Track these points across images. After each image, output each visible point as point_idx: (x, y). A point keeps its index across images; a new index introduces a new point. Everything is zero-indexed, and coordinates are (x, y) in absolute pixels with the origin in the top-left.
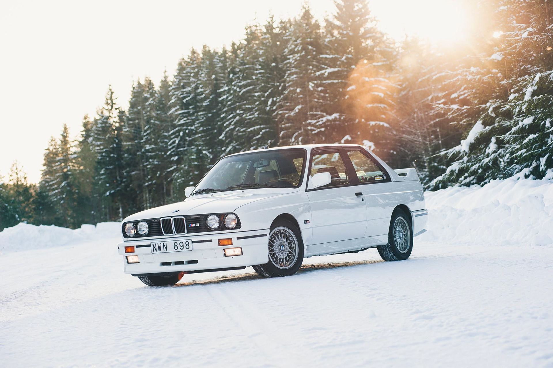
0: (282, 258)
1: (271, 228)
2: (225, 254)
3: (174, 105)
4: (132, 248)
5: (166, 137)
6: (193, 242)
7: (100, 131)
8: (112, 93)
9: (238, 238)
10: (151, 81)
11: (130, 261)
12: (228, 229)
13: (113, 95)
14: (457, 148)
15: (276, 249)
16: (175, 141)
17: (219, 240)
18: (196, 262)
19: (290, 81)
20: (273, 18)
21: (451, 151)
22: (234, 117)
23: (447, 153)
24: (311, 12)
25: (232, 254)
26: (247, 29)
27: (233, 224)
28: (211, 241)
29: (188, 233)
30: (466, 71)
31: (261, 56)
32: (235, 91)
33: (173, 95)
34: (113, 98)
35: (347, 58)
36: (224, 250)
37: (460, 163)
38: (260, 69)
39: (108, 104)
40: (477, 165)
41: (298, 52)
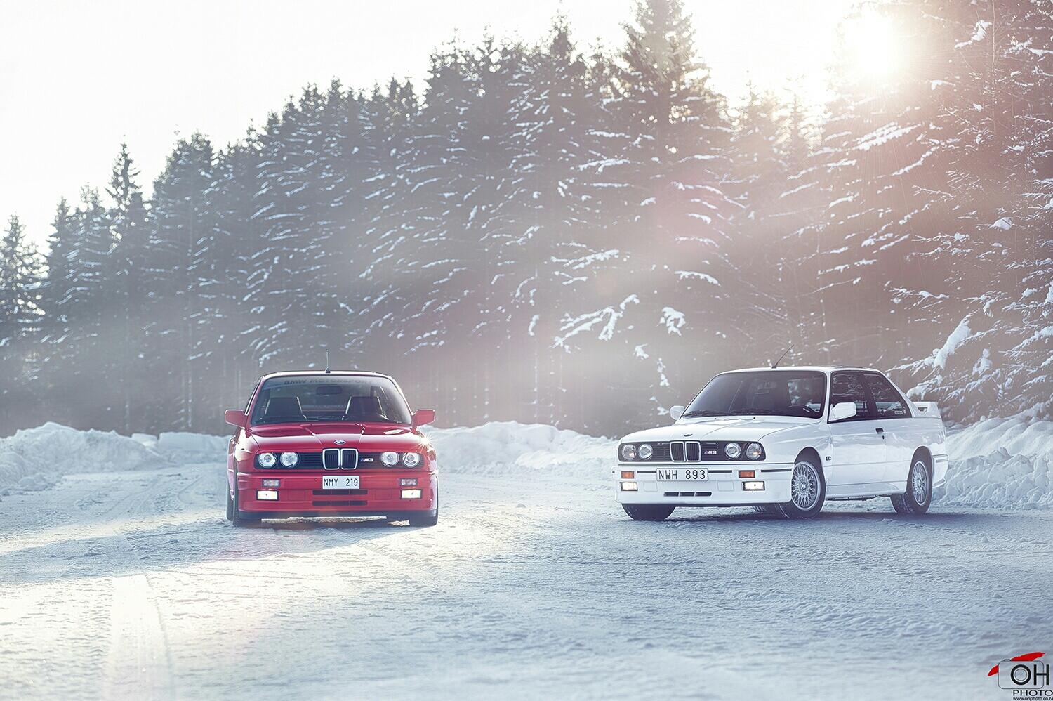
0: (802, 497)
1: (796, 463)
2: (744, 487)
3: (264, 200)
4: (631, 473)
5: (243, 265)
6: (710, 472)
7: (97, 239)
8: (128, 162)
9: (762, 471)
10: (208, 142)
11: (624, 488)
12: (750, 459)
13: (131, 166)
14: (927, 361)
15: (797, 486)
16: (263, 274)
17: (739, 471)
18: (709, 494)
19: (519, 175)
20: (492, 43)
21: (917, 365)
22: (394, 237)
23: (911, 367)
24: (571, 39)
25: (753, 488)
26: (434, 60)
27: (756, 454)
28: (731, 471)
29: (702, 460)
30: (947, 238)
31: (461, 119)
32: (401, 183)
33: (264, 179)
34: (130, 173)
35: (644, 141)
36: (744, 483)
37: (931, 386)
38: (458, 145)
39: (116, 184)
40: (959, 391)
41: (541, 117)
